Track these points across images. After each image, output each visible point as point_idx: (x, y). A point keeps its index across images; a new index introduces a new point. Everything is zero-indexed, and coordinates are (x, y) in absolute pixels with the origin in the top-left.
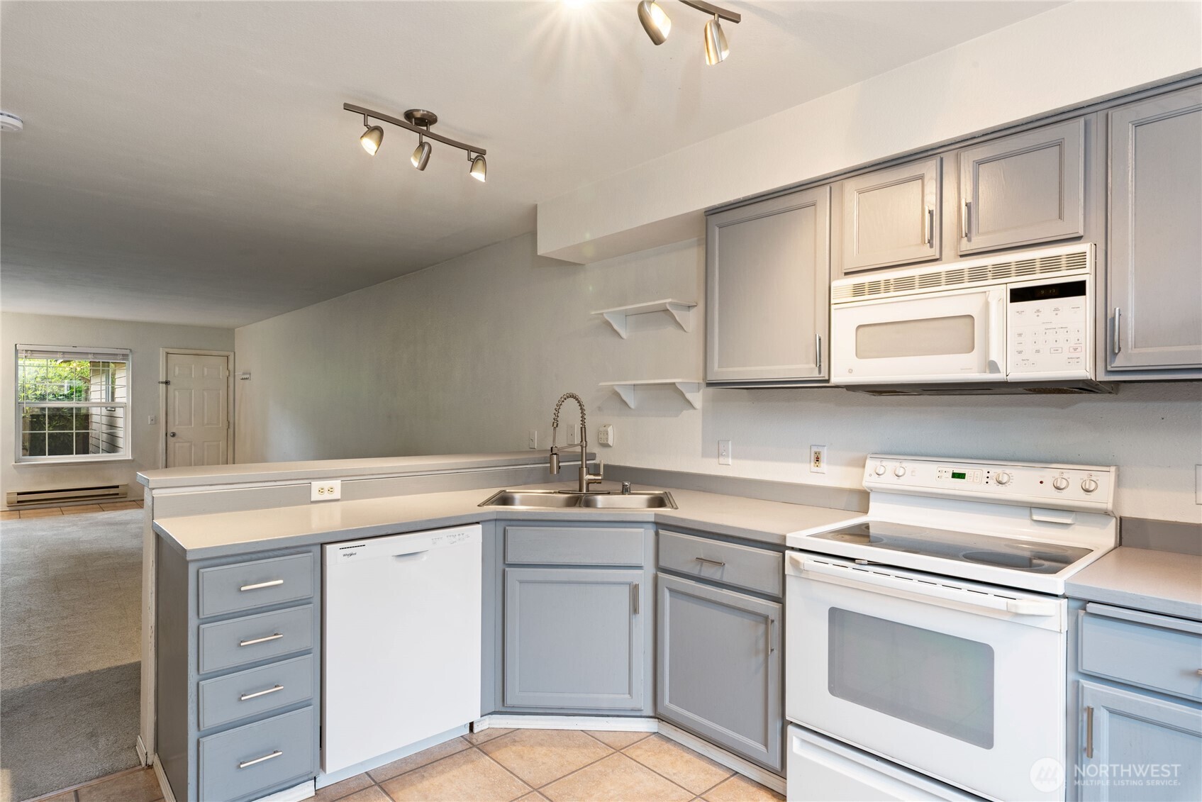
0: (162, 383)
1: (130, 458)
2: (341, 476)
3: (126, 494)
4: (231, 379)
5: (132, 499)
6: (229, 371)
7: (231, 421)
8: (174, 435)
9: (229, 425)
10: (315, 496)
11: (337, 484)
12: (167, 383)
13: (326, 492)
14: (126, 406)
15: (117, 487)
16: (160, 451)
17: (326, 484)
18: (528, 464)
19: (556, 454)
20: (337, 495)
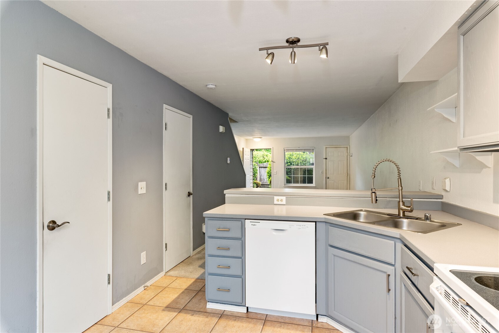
0: (324, 159)
1: (315, 186)
2: (286, 195)
4: (348, 156)
6: (348, 153)
7: (349, 173)
8: (328, 178)
9: (348, 175)
10: (276, 202)
11: (284, 198)
12: (326, 159)
13: (280, 201)
16: (324, 184)
17: (280, 198)
18: (387, 198)
19: (374, 192)
20: (284, 202)
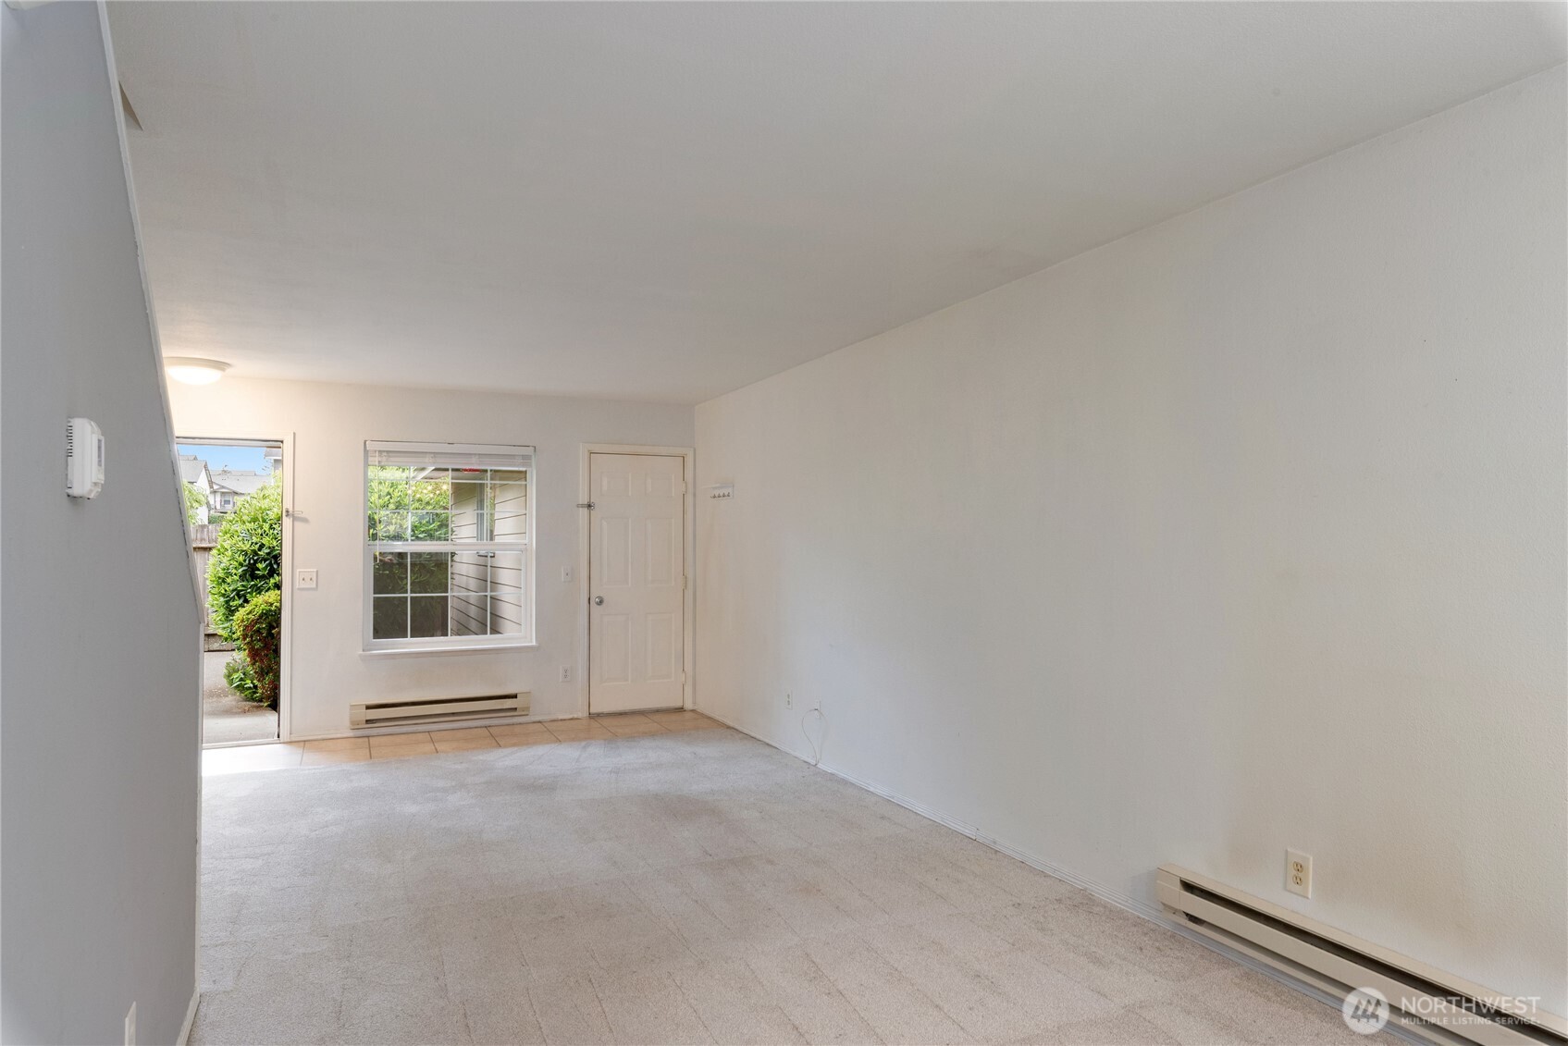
0: (582, 506)
1: (534, 644)
3: (528, 709)
4: (689, 499)
5: (537, 719)
6: (686, 483)
7: (690, 576)
8: (601, 601)
9: (686, 583)
12: (589, 506)
14: (526, 549)
15: (515, 696)
16: (580, 630)
